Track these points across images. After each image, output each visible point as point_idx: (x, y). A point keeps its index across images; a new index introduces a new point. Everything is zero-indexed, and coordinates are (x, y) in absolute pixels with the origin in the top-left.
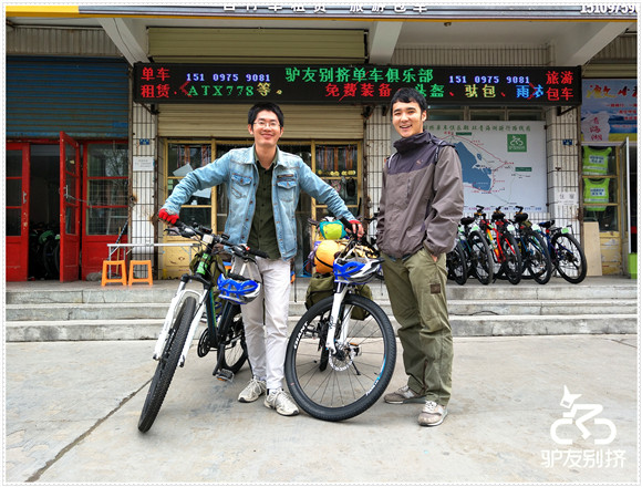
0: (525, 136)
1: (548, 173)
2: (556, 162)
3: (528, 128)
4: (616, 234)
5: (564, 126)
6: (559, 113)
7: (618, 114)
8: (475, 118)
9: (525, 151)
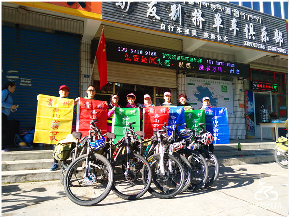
1: (234, 100)
2: (238, 97)
3: (228, 84)
5: (240, 84)
6: (238, 79)
8: (211, 78)
9: (227, 92)
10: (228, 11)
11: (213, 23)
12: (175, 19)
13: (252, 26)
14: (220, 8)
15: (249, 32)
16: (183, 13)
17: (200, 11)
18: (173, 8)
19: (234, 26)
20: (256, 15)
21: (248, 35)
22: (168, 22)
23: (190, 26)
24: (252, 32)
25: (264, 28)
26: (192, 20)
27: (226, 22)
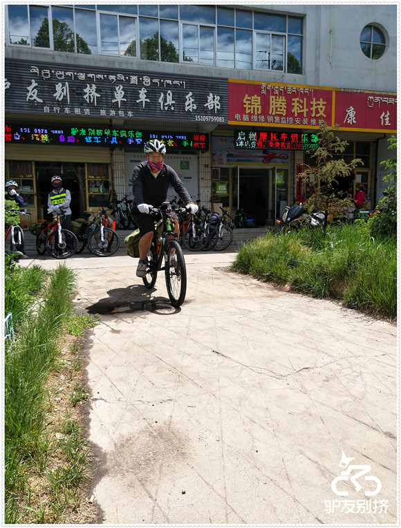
0: (188, 163)
1: (199, 180)
2: (201, 175)
3: (190, 158)
4: (228, 208)
5: (205, 158)
6: (203, 152)
7: (231, 153)
9: (188, 169)
10: (134, 80)
11: (113, 97)
12: (60, 99)
13: (171, 94)
14: (123, 78)
15: (165, 100)
16: (72, 91)
17: (94, 85)
18: (59, 87)
19: (143, 97)
20: (177, 79)
21: (164, 106)
22: (53, 104)
23: (81, 105)
24: (170, 101)
25: (191, 94)
26: (85, 97)
27: (132, 93)
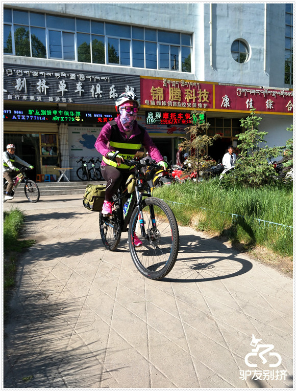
8: (97, 126)
10: (73, 76)
11: (58, 88)
12: (20, 90)
13: (100, 86)
14: (65, 75)
15: (95, 91)
16: (28, 84)
17: (44, 80)
18: (18, 81)
19: (79, 88)
20: (104, 76)
21: (94, 94)
22: (15, 93)
23: (35, 93)
24: (99, 91)
25: (113, 86)
26: (38, 88)
27: (71, 85)
